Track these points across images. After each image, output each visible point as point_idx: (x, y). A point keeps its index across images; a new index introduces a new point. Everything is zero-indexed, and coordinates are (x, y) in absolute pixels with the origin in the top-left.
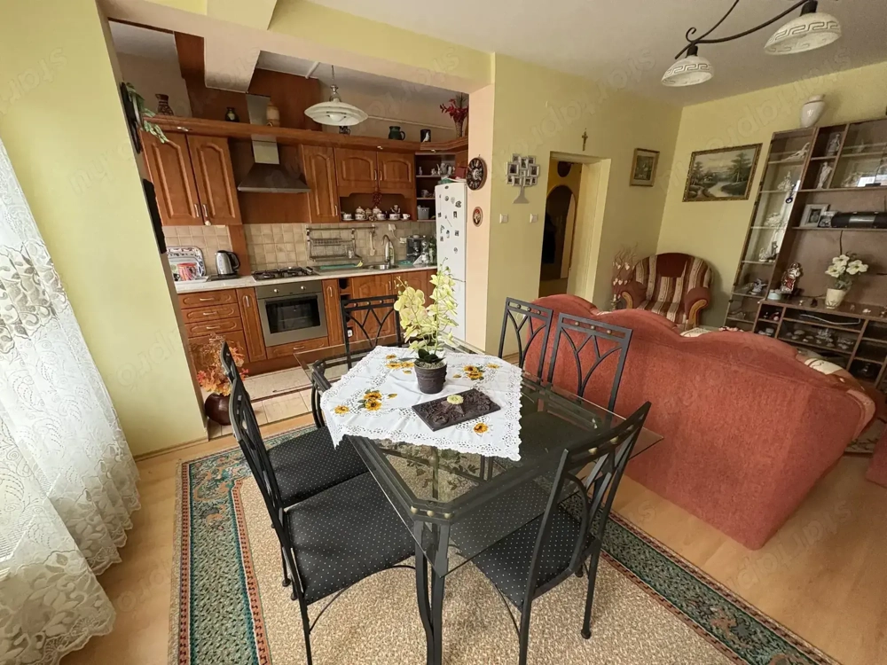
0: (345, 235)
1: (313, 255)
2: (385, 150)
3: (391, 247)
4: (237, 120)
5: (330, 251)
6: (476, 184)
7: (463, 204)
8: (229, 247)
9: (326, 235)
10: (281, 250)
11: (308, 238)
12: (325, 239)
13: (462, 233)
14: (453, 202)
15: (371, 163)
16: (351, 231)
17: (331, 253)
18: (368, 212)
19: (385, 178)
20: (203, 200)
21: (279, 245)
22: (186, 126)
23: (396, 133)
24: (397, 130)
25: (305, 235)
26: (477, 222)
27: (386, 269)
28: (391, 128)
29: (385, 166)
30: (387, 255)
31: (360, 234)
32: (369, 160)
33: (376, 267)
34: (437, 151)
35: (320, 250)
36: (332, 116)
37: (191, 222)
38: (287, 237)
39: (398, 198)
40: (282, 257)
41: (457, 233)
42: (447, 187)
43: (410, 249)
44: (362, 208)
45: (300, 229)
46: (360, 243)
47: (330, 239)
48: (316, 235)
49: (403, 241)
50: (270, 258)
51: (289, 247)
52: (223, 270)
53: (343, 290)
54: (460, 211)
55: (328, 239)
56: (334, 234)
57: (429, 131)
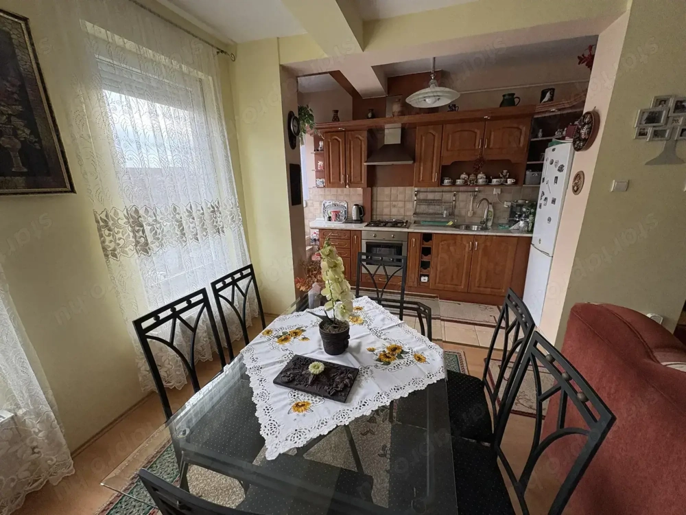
0: (448, 197)
1: (417, 211)
2: (494, 119)
3: (491, 209)
4: (373, 117)
5: (431, 209)
6: (582, 144)
7: (565, 169)
8: (360, 202)
9: (430, 196)
10: (394, 206)
11: (415, 199)
12: (429, 200)
13: (558, 202)
14: (556, 166)
15: (478, 132)
16: (453, 194)
17: (431, 211)
18: (472, 177)
19: (491, 146)
20: (348, 171)
21: (394, 203)
22: (343, 127)
23: (509, 100)
24: (510, 97)
25: (414, 195)
26: (576, 190)
27: (477, 230)
28: (504, 96)
29: (493, 133)
30: (485, 217)
31: (462, 196)
32: (476, 130)
33: (468, 228)
34: (559, 110)
35: (423, 208)
36: (427, 100)
37: (340, 186)
38: (401, 197)
39: (506, 163)
40: (394, 211)
41: (554, 201)
42: (554, 150)
43: (512, 214)
44: (466, 174)
45: (410, 191)
46: (461, 205)
47: (434, 200)
48: (422, 196)
49: (506, 205)
50: (386, 211)
51: (401, 204)
52: (354, 217)
53: (425, 243)
54: (562, 176)
55: (431, 200)
56: (437, 196)
57: (552, 90)
